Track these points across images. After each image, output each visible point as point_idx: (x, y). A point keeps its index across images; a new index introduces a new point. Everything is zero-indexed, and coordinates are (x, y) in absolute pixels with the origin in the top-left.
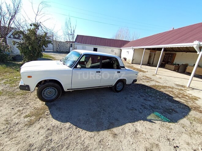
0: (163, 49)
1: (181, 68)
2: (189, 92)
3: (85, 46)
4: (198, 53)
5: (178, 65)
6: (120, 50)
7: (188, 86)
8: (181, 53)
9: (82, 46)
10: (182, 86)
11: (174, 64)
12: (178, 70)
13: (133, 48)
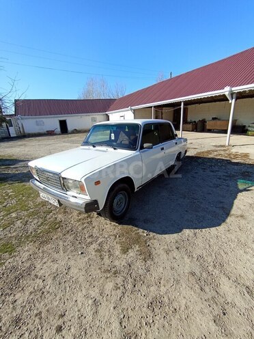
0: (182, 104)
1: (199, 126)
2: (234, 150)
3: (40, 120)
4: (230, 102)
5: (195, 122)
6: (105, 116)
7: (227, 144)
8: (194, 106)
9: (35, 120)
10: (222, 146)
11: (190, 123)
12: (196, 129)
13: (131, 109)
